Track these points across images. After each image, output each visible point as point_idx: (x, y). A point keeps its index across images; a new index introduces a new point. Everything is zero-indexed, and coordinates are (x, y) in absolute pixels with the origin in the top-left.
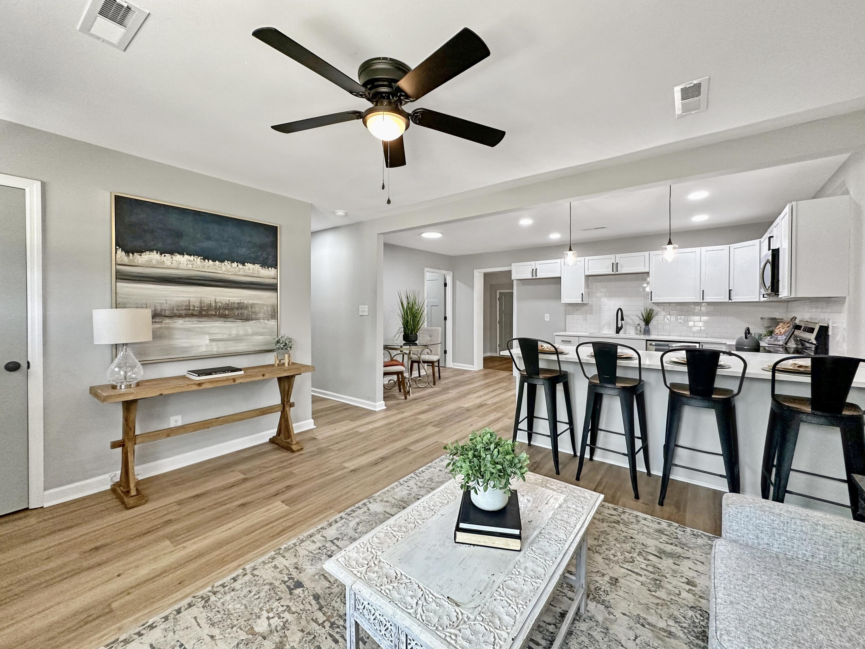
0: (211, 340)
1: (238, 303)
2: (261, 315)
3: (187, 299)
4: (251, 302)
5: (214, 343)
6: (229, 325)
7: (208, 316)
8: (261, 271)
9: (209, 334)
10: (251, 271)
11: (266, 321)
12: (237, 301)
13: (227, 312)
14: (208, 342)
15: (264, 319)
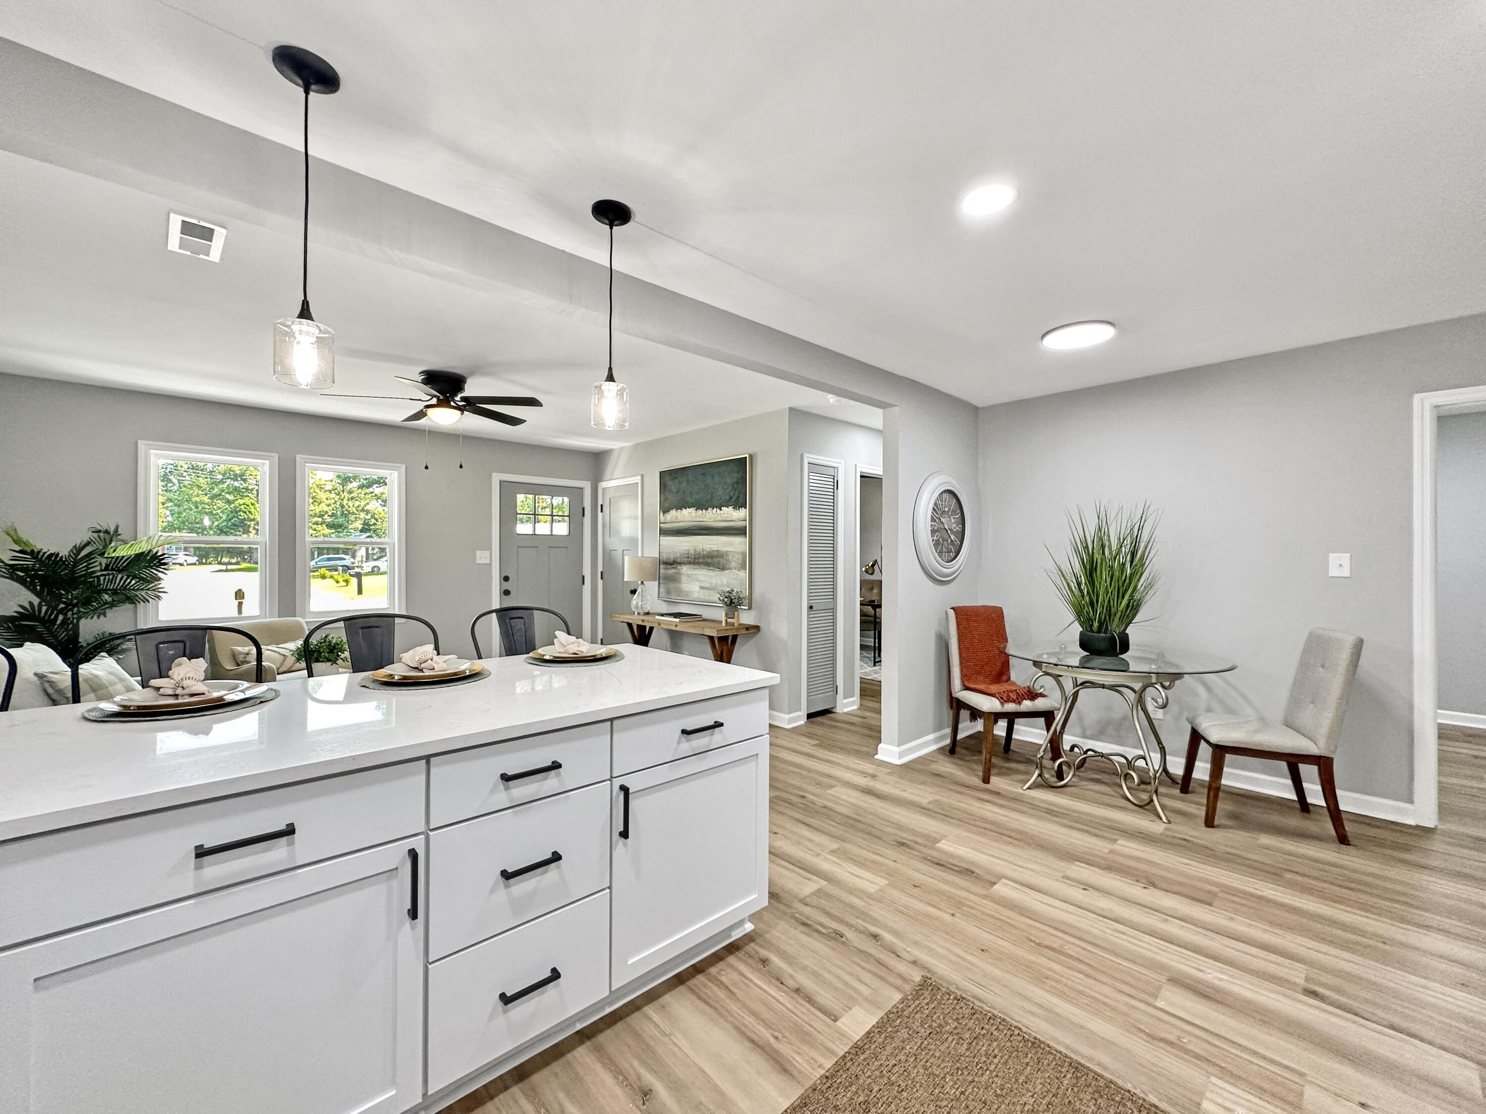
0: (701, 587)
1: (717, 551)
2: (733, 564)
3: (687, 548)
4: (726, 549)
5: (702, 590)
6: (711, 573)
7: (698, 564)
8: (734, 513)
9: (699, 581)
10: (726, 515)
11: (737, 572)
12: (716, 549)
13: (709, 560)
14: (698, 588)
15: (735, 568)
